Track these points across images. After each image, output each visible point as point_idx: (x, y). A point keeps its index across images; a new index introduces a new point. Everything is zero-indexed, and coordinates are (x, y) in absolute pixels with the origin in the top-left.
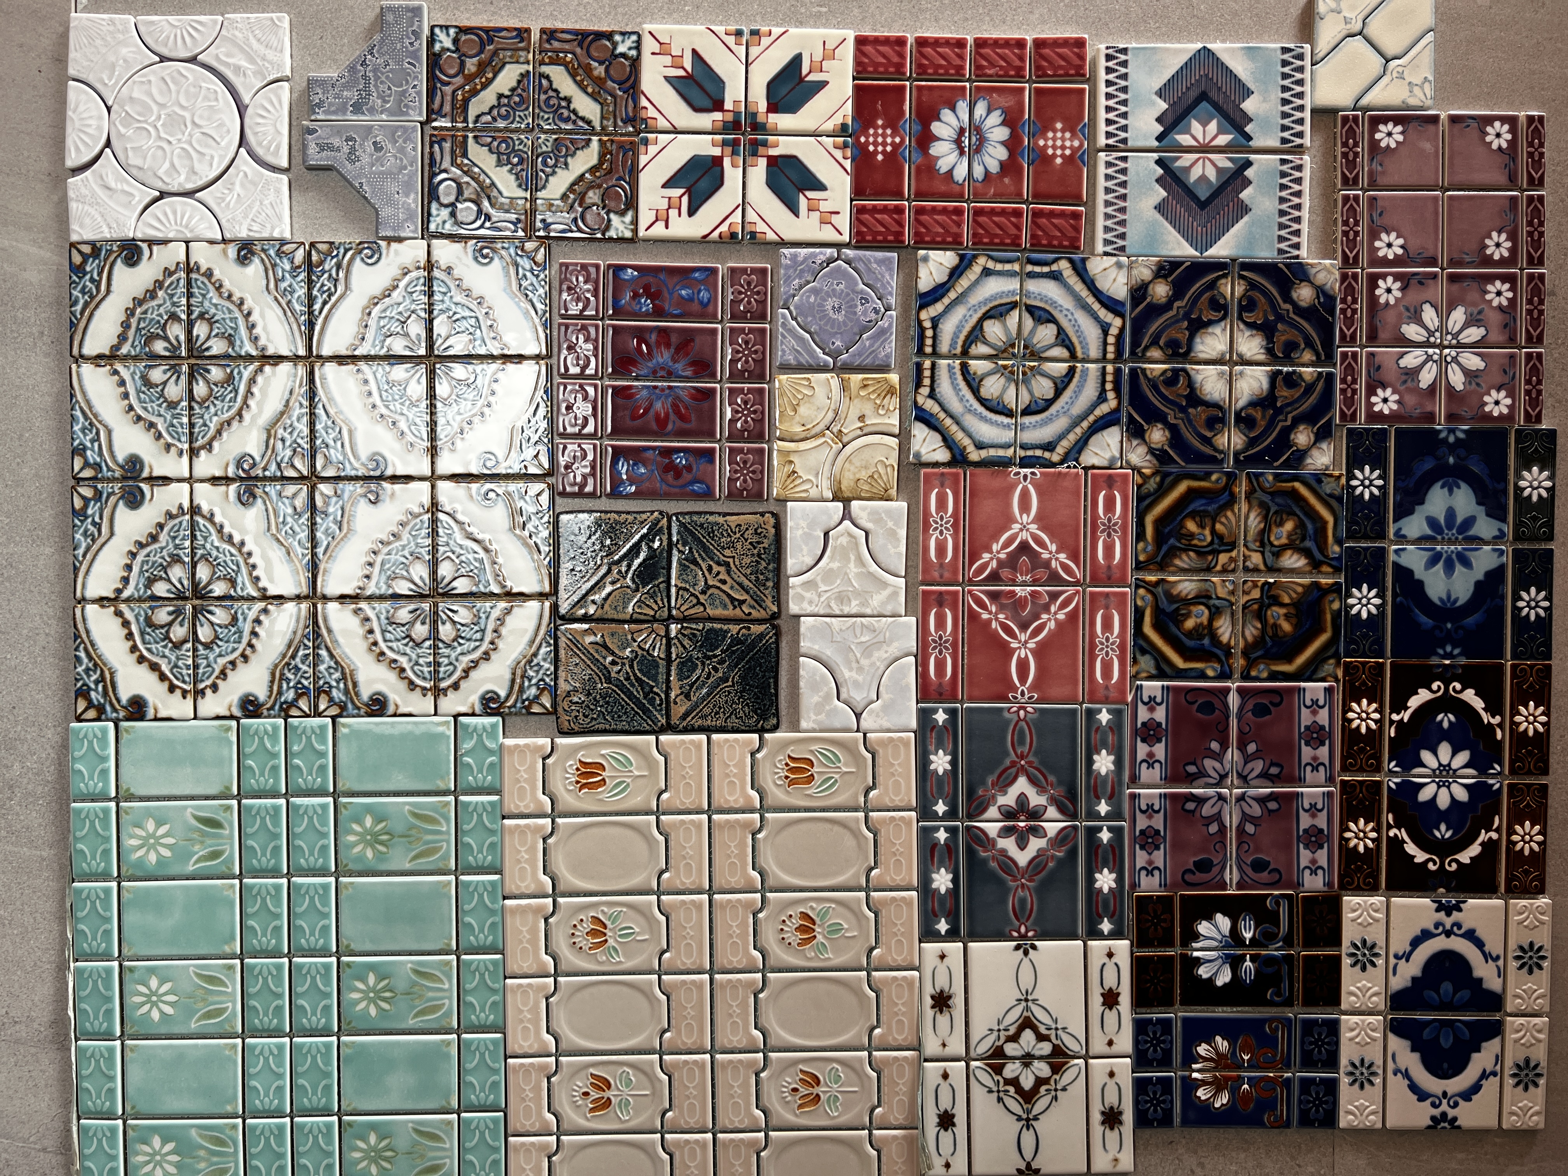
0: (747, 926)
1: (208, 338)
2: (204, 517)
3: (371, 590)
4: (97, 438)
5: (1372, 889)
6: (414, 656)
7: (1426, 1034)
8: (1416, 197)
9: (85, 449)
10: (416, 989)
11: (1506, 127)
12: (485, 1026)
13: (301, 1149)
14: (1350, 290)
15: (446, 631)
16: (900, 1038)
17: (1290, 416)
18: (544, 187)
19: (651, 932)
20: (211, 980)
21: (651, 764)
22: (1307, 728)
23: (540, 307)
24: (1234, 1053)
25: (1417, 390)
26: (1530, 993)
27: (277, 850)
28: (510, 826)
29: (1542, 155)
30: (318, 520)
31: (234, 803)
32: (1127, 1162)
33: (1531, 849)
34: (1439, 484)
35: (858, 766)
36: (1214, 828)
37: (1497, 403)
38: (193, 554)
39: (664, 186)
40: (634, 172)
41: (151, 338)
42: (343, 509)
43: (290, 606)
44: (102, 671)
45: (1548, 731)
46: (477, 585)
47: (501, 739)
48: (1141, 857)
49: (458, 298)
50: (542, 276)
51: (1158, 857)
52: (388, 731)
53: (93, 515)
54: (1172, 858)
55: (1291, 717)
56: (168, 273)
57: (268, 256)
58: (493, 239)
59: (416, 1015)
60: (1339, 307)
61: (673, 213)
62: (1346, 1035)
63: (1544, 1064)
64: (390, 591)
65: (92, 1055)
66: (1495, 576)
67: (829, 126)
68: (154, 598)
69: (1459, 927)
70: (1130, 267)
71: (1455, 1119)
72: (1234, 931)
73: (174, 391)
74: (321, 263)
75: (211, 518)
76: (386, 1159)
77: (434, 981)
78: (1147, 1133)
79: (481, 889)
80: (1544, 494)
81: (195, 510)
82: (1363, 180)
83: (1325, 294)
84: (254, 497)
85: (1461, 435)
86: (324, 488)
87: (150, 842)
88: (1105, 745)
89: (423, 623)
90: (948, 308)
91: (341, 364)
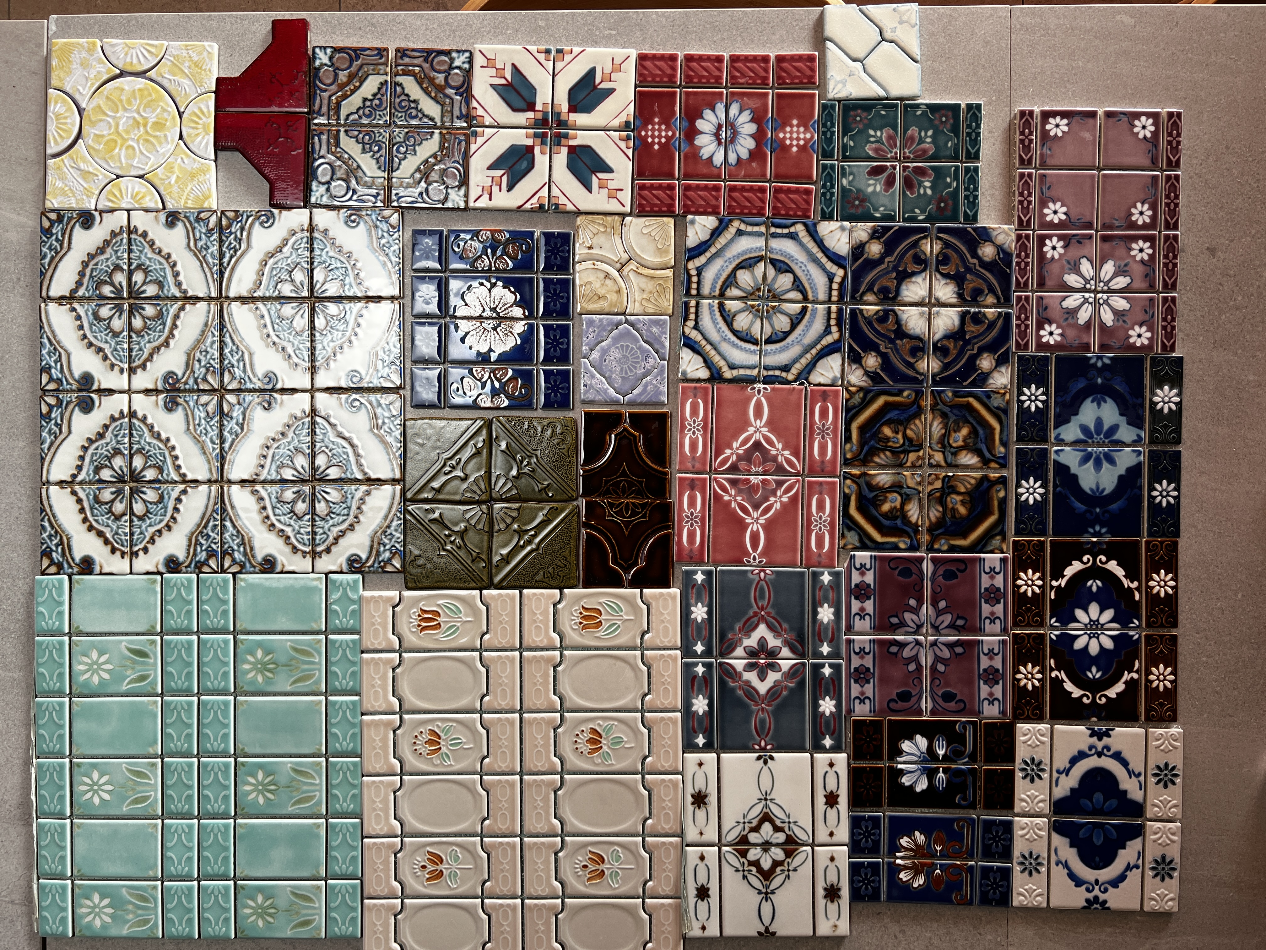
0: (549, 739)
1: (144, 283)
2: (139, 419)
3: (264, 476)
4: (59, 360)
5: (1039, 718)
6: (297, 528)
7: (1082, 833)
8: (1077, 175)
9: (50, 368)
10: (294, 783)
11: (1150, 121)
12: (346, 813)
13: (205, 906)
14: (1023, 248)
15: (321, 507)
16: (667, 827)
17: (976, 346)
18: (398, 169)
19: (475, 742)
20: (139, 774)
21: (475, 612)
22: (986, 589)
23: (394, 259)
24: (929, 845)
25: (1076, 326)
26: (1166, 803)
27: (189, 675)
28: (367, 659)
29: (1179, 143)
30: (225, 422)
31: (158, 638)
32: (844, 928)
33: (1165, 686)
34: (1090, 399)
35: (635, 614)
36: (912, 667)
37: (1139, 336)
38: (131, 448)
39: (488, 168)
40: (467, 156)
41: (100, 283)
42: (244, 414)
43: (203, 488)
44: (61, 537)
45: (1176, 593)
46: (345, 472)
47: (361, 592)
48: (856, 689)
49: (332, 253)
50: (397, 236)
51: (869, 689)
52: (275, 585)
53: (56, 418)
54: (879, 690)
55: (973, 581)
56: (114, 234)
57: (190, 222)
58: (359, 209)
59: (294, 804)
60: (1015, 261)
61: (495, 189)
62: (1018, 833)
63: (1177, 860)
64: (279, 478)
65: (49, 830)
66: (1134, 472)
67: (616, 123)
68: (101, 481)
69: (1109, 749)
70: (851, 230)
71: (1105, 902)
72: (930, 749)
73: (117, 324)
74: (229, 226)
75: (144, 419)
76: (270, 915)
77: (308, 778)
78: (860, 906)
79: (344, 707)
80: (1173, 407)
81: (132, 414)
82: (1036, 162)
83: (1004, 251)
84: (177, 404)
85: (1107, 361)
86: (231, 398)
87: (94, 667)
88: (826, 600)
89: (304, 501)
90: (709, 261)
91: (243, 303)
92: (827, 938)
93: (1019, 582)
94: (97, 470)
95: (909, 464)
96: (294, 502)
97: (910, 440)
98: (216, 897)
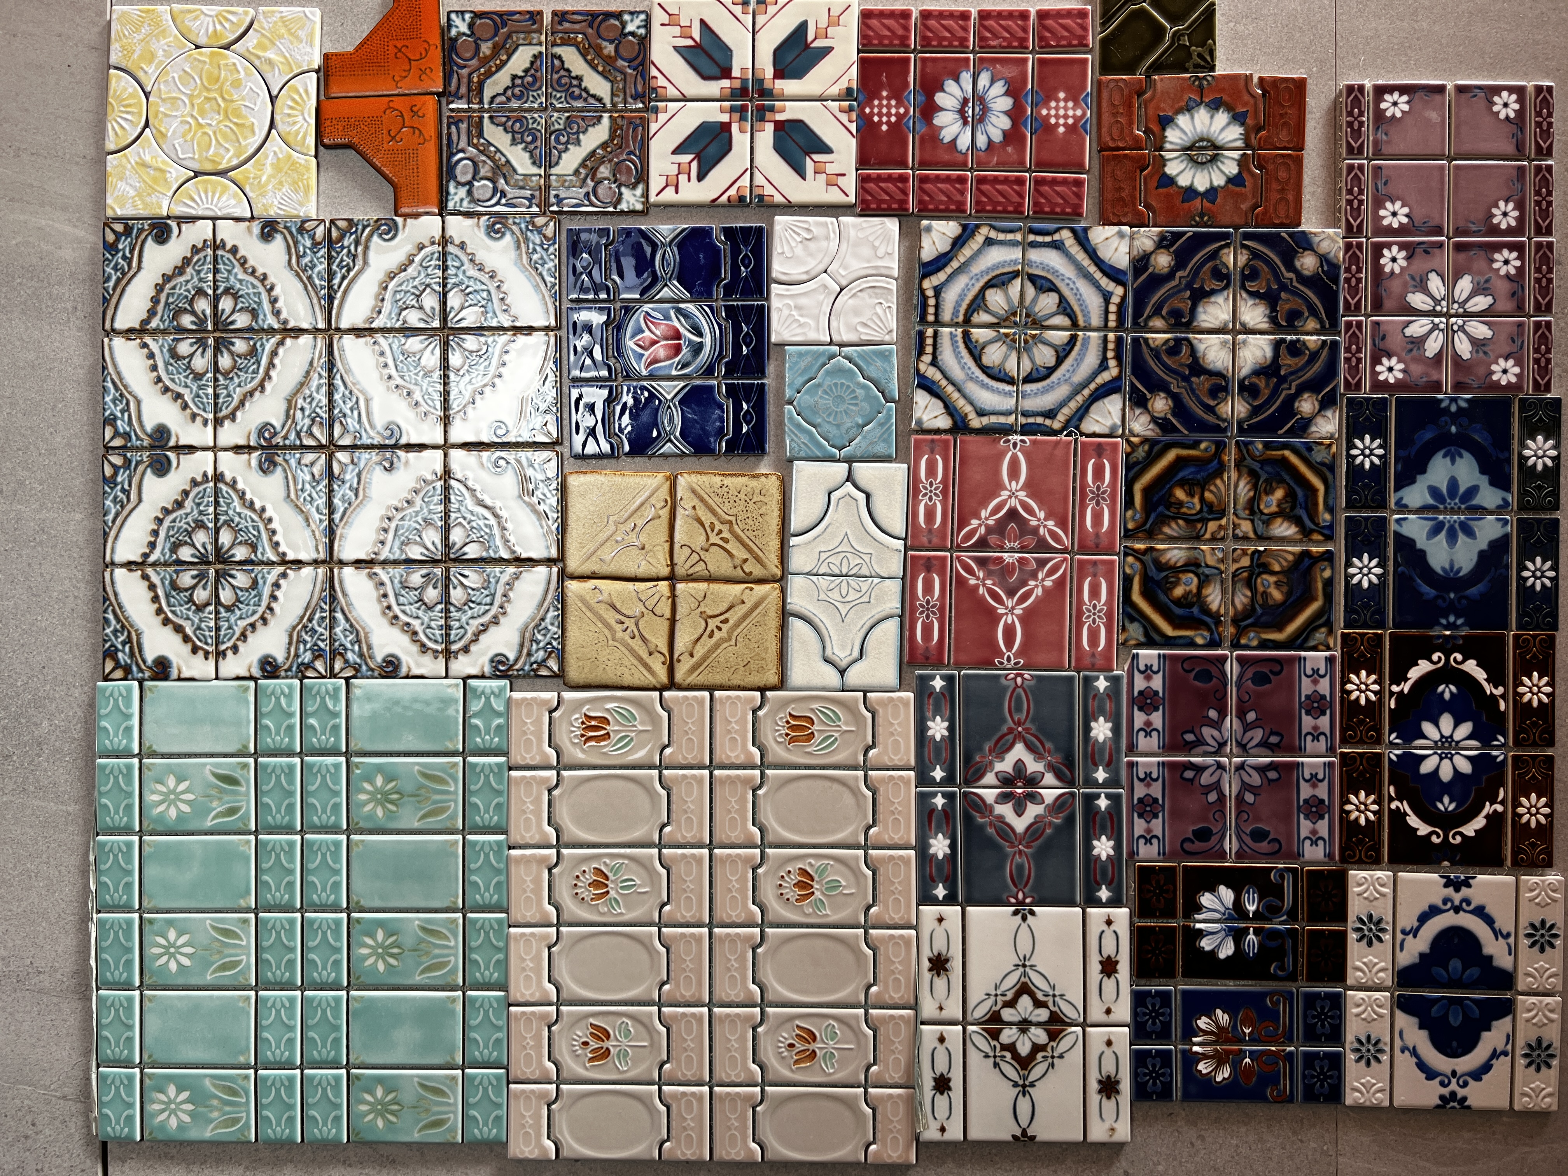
0: (747, 881)
1: (233, 312)
2: (226, 484)
3: (384, 555)
4: (127, 409)
5: (1374, 862)
6: (426, 619)
7: (1434, 1011)
8: (1421, 166)
9: (115, 418)
10: (423, 946)
11: (1514, 97)
12: (489, 984)
13: (310, 1101)
14: (1355, 259)
15: (457, 595)
16: (896, 996)
17: (1293, 385)
18: (557, 163)
19: (652, 884)
20: (226, 933)
21: (654, 719)
22: (1308, 697)
23: (549, 279)
24: (1235, 1027)
25: (1423, 358)
26: (1541, 971)
27: (291, 807)
28: (516, 778)
29: (1550, 125)
30: (335, 487)
31: (251, 761)
32: (1123, 1132)
33: (1537, 821)
34: (1441, 453)
35: (857, 724)
36: (1213, 797)
37: (1505, 371)
38: (216, 520)
39: (674, 153)
41: (178, 312)
42: (359, 475)
43: (307, 571)
44: (129, 633)
45: (1552, 702)
46: (487, 550)
48: (1140, 827)
49: (472, 272)
50: (551, 249)
51: (1157, 826)
52: (398, 693)
53: (122, 483)
54: (1170, 827)
55: (1291, 686)
56: (195, 250)
57: (291, 233)
58: (507, 215)
59: (423, 972)
60: (1343, 276)
61: (683, 178)
62: (1351, 1011)
63: (1557, 1044)
64: (404, 557)
65: (112, 1005)
66: (1499, 546)
67: (835, 90)
68: (179, 562)
69: (1469, 904)
70: (1132, 238)
71: (1465, 1099)
72: (1238, 903)
73: (200, 363)
74: (341, 238)
75: (233, 484)
76: (393, 1113)
77: (440, 938)
78: (1144, 1106)
79: (487, 849)
80: (1549, 463)
81: (218, 477)
82: (1369, 150)
83: (1328, 262)
84: (275, 464)
85: (1463, 404)
86: (342, 456)
87: (171, 798)
88: (1102, 712)
89: (435, 588)
90: (950, 278)
91: (358, 336)
92: (1103, 1144)
93: (1349, 687)
94: (175, 548)
95: (1208, 536)
96: (423, 588)
97: (1210, 506)
98: (324, 1090)
